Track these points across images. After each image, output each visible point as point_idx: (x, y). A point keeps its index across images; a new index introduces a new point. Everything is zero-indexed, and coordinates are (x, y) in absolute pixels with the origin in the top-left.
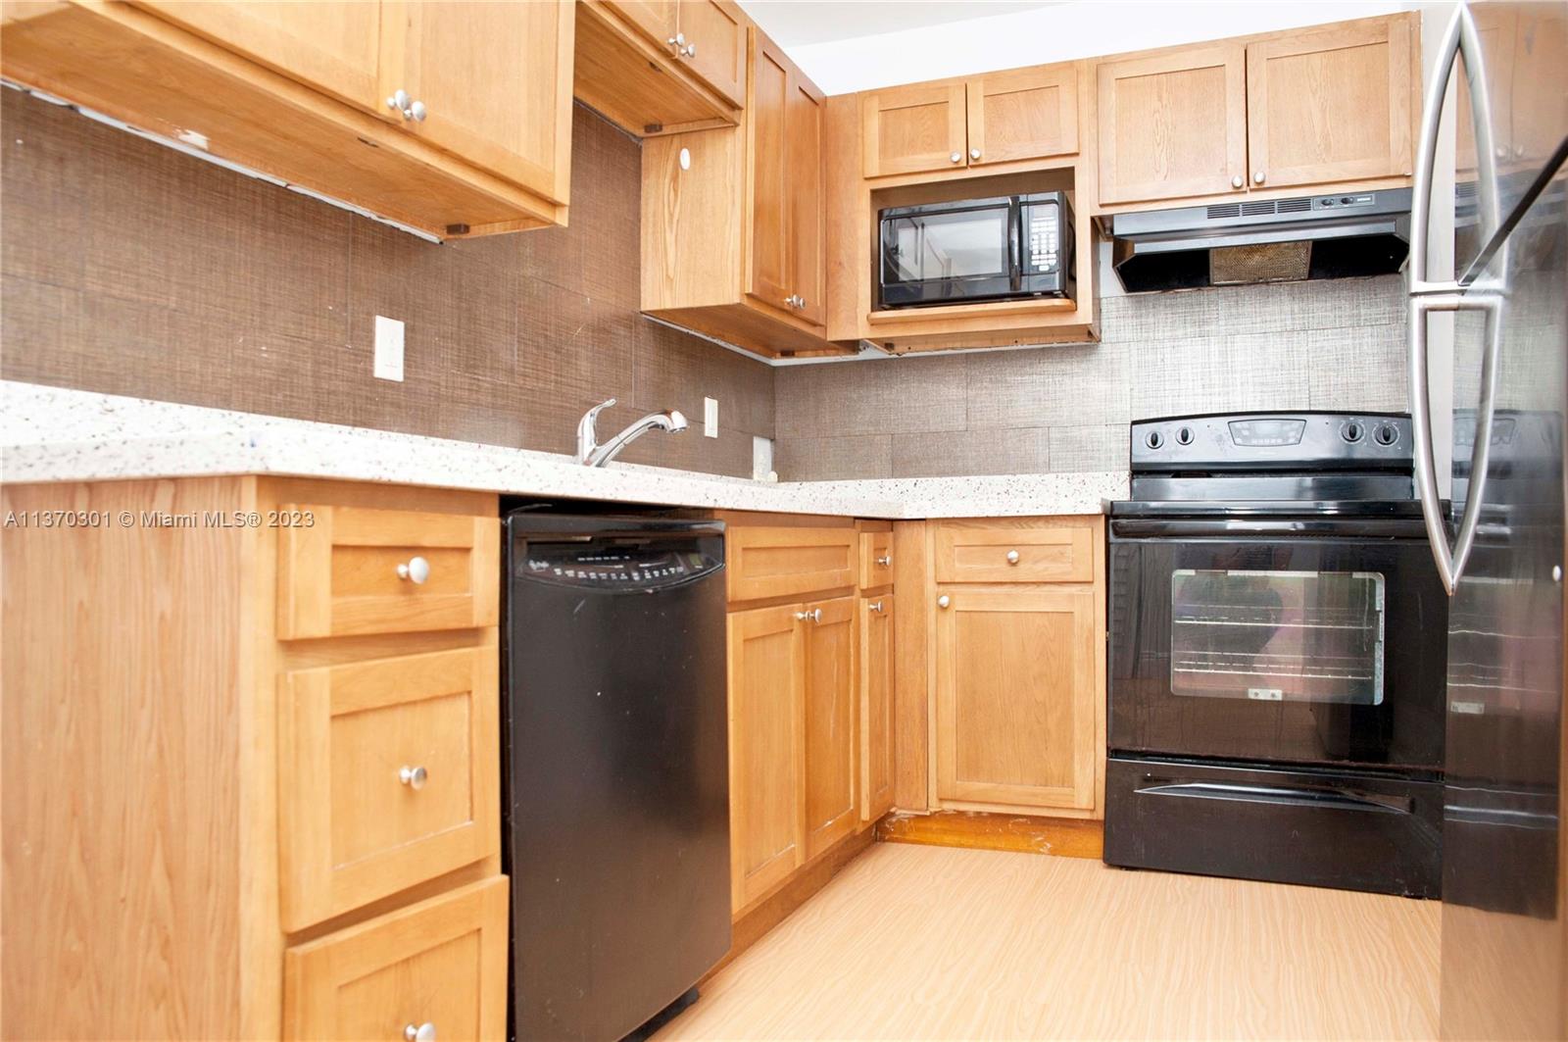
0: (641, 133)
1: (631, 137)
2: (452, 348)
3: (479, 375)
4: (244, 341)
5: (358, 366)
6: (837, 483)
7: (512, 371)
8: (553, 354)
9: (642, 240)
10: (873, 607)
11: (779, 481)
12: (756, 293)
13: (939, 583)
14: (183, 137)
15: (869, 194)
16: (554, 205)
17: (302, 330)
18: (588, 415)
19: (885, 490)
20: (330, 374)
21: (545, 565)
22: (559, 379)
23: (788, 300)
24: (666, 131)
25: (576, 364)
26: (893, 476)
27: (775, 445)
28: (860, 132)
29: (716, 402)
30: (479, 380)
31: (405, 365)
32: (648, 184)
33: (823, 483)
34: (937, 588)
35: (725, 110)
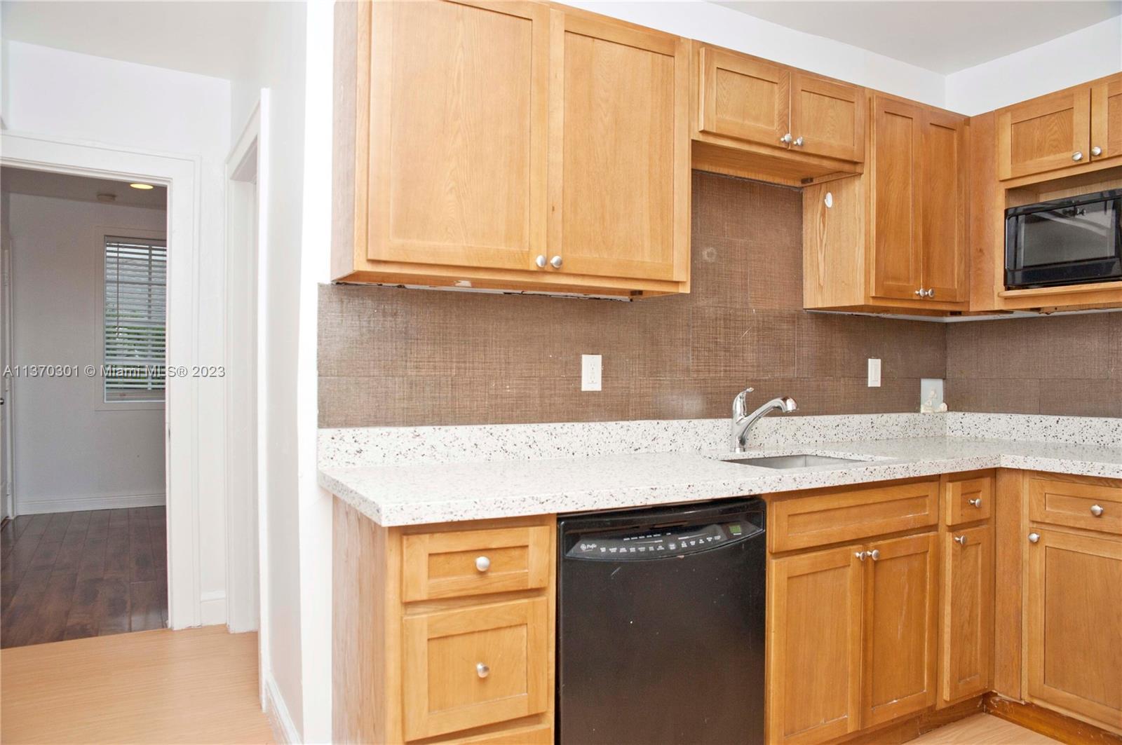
0: (798, 184)
1: (792, 189)
2: (639, 364)
3: (661, 377)
4: (496, 385)
5: (570, 386)
6: (992, 415)
7: (688, 370)
8: (723, 353)
9: (804, 259)
10: (957, 539)
11: (948, 410)
12: (878, 296)
13: (1033, 522)
14: (457, 284)
15: (1004, 192)
16: (677, 283)
17: (532, 373)
18: (738, 396)
19: (1031, 424)
20: (552, 394)
21: (594, 546)
22: (728, 368)
23: (917, 292)
24: (815, 182)
25: (743, 356)
26: (1040, 413)
27: (947, 383)
28: (996, 143)
29: (879, 361)
30: (660, 380)
31: (602, 380)
32: (807, 217)
33: (981, 415)
34: (1031, 525)
35: (847, 167)
